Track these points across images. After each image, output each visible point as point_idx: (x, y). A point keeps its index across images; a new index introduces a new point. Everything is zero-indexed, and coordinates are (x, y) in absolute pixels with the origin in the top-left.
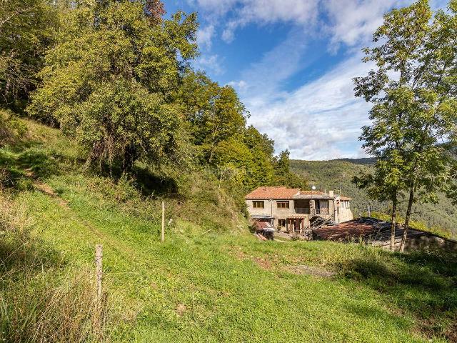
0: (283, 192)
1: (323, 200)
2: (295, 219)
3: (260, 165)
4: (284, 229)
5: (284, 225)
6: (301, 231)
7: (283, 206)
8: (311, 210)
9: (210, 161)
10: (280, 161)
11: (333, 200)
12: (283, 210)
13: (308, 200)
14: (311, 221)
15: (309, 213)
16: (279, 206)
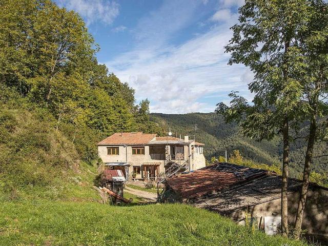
0: (139, 138)
1: (178, 145)
2: (150, 166)
3: (120, 112)
4: (139, 176)
5: (139, 172)
6: (156, 178)
7: (139, 152)
8: (167, 155)
9: (48, 98)
10: (141, 109)
11: (188, 146)
12: (138, 156)
13: (164, 145)
14: (166, 167)
15: (164, 159)
16: (134, 153)
